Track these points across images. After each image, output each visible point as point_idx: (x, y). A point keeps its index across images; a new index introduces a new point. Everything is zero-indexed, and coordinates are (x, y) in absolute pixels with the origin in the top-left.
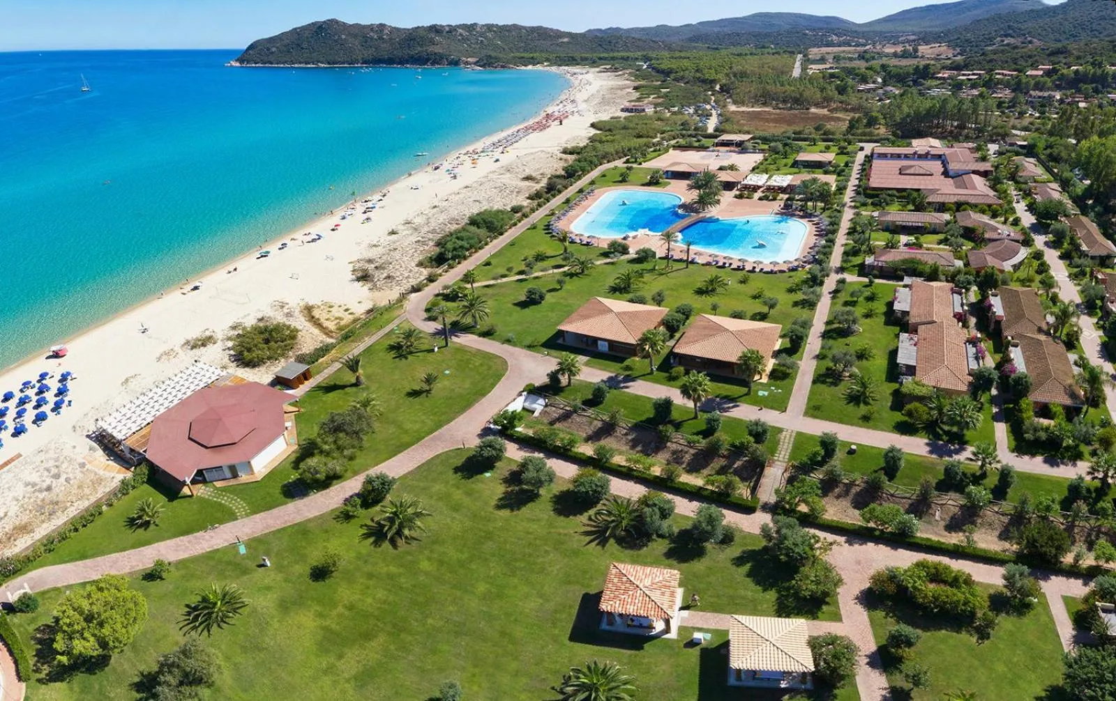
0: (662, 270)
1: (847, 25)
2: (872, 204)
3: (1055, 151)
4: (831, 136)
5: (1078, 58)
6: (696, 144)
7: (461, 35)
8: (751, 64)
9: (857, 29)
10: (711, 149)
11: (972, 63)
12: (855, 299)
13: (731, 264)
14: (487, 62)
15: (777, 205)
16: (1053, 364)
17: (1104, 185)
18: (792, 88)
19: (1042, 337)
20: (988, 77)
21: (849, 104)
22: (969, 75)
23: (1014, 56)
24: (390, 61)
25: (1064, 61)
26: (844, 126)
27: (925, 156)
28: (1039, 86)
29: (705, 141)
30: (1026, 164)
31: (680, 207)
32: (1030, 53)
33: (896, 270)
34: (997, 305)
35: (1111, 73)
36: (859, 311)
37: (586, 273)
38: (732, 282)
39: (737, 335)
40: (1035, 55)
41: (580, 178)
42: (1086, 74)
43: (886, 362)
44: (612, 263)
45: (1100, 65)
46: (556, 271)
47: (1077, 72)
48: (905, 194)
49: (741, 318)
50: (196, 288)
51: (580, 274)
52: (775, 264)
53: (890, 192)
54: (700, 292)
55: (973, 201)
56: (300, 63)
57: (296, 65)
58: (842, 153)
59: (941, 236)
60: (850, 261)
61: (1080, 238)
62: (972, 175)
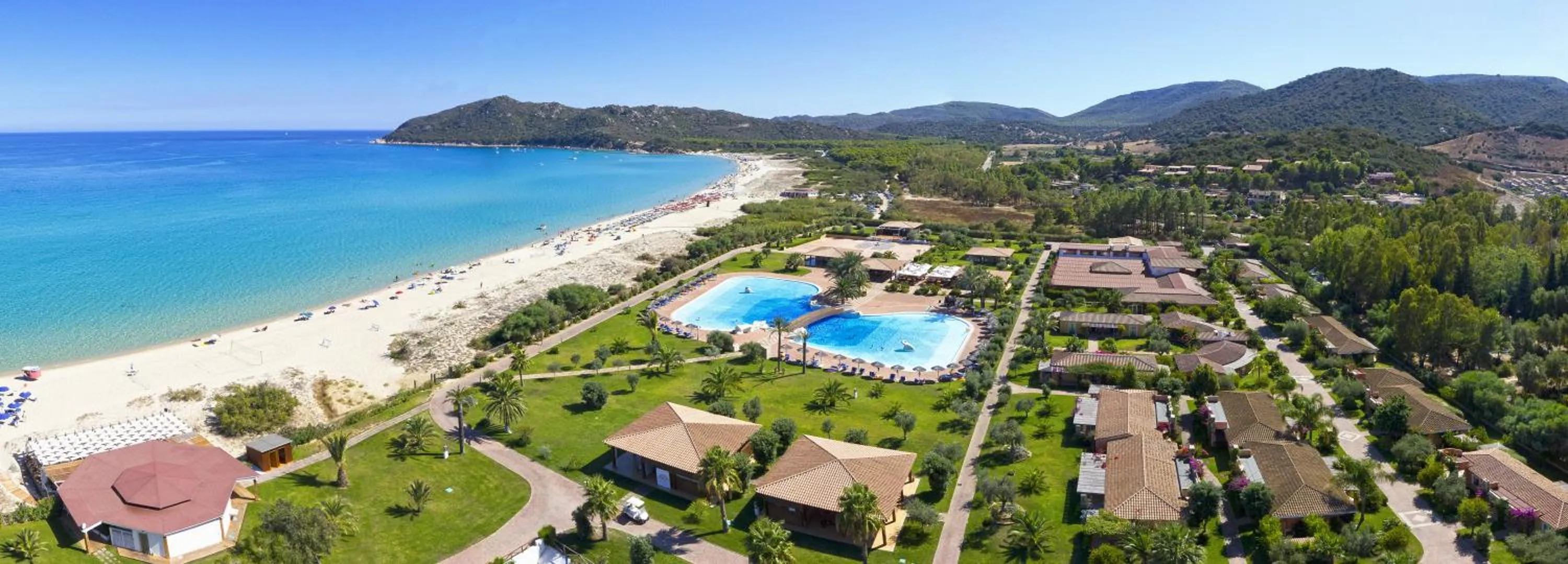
0: (770, 374)
1: (1047, 119)
2: (1055, 305)
3: (1284, 252)
4: (1012, 233)
5: (1301, 150)
6: (855, 231)
7: (635, 117)
8: (938, 153)
9: (1058, 124)
10: (872, 237)
11: (1180, 155)
12: (1023, 414)
13: (862, 371)
14: (655, 147)
15: (936, 302)
16: (1301, 471)
17: (1347, 282)
18: (975, 180)
19: (1282, 443)
20: (1198, 172)
21: (1040, 202)
22: (1177, 170)
23: (1227, 146)
24: (550, 142)
25: (1285, 154)
26: (1029, 224)
27: (1122, 254)
28: (1259, 183)
29: (866, 229)
30: (1249, 265)
31: (814, 298)
32: (1245, 144)
33: (1079, 377)
34: (1217, 413)
35: (1342, 168)
36: (1027, 430)
37: (671, 371)
38: (859, 395)
39: (847, 465)
40: (1251, 146)
41: (704, 260)
42: (1312, 169)
43: (1064, 495)
44: (708, 362)
45: (1328, 158)
46: (634, 367)
47: (1301, 167)
48: (1096, 294)
49: (858, 443)
50: (212, 342)
51: (663, 373)
52: (920, 370)
53: (1077, 291)
54: (813, 407)
55: (1181, 301)
56: (451, 142)
57: (446, 144)
58: (1024, 251)
59: (1142, 342)
60: (1020, 368)
61: (1323, 337)
62: (1181, 274)
